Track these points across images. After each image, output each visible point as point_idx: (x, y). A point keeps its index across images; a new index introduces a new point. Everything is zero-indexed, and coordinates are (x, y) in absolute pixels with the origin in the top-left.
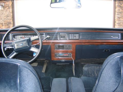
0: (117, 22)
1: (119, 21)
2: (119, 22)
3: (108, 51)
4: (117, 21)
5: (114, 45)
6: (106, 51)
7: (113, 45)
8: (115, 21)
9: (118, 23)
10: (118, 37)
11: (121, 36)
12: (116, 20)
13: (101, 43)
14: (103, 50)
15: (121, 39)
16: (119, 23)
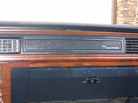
0: (121, 9)
1: (125, 6)
2: (126, 9)
3: (95, 81)
4: (122, 6)
5: (110, 66)
6: (89, 82)
7: (108, 68)
8: (117, 7)
9: (124, 12)
10: (118, 48)
11: (127, 44)
12: (119, 4)
13: (76, 63)
14: (83, 79)
15: (127, 53)
16: (126, 11)
